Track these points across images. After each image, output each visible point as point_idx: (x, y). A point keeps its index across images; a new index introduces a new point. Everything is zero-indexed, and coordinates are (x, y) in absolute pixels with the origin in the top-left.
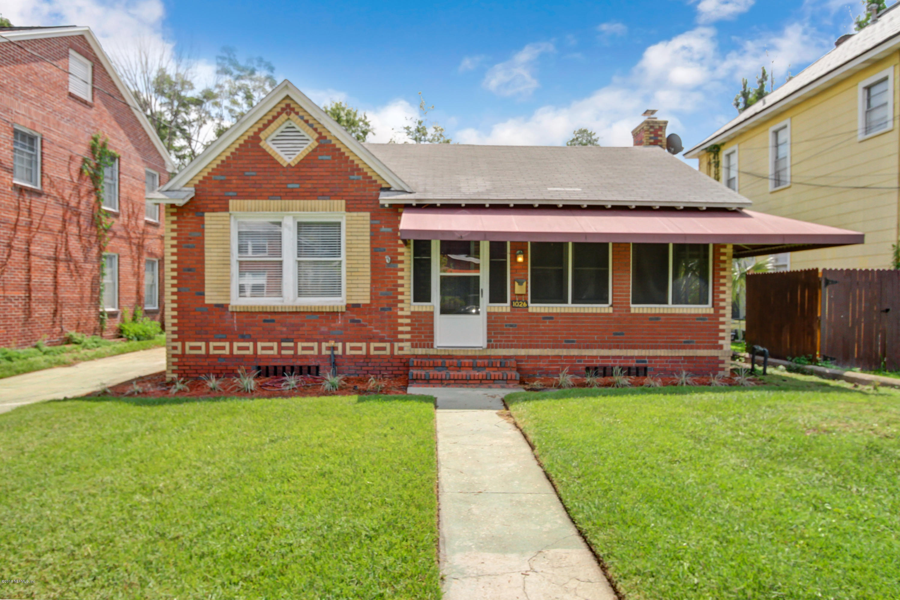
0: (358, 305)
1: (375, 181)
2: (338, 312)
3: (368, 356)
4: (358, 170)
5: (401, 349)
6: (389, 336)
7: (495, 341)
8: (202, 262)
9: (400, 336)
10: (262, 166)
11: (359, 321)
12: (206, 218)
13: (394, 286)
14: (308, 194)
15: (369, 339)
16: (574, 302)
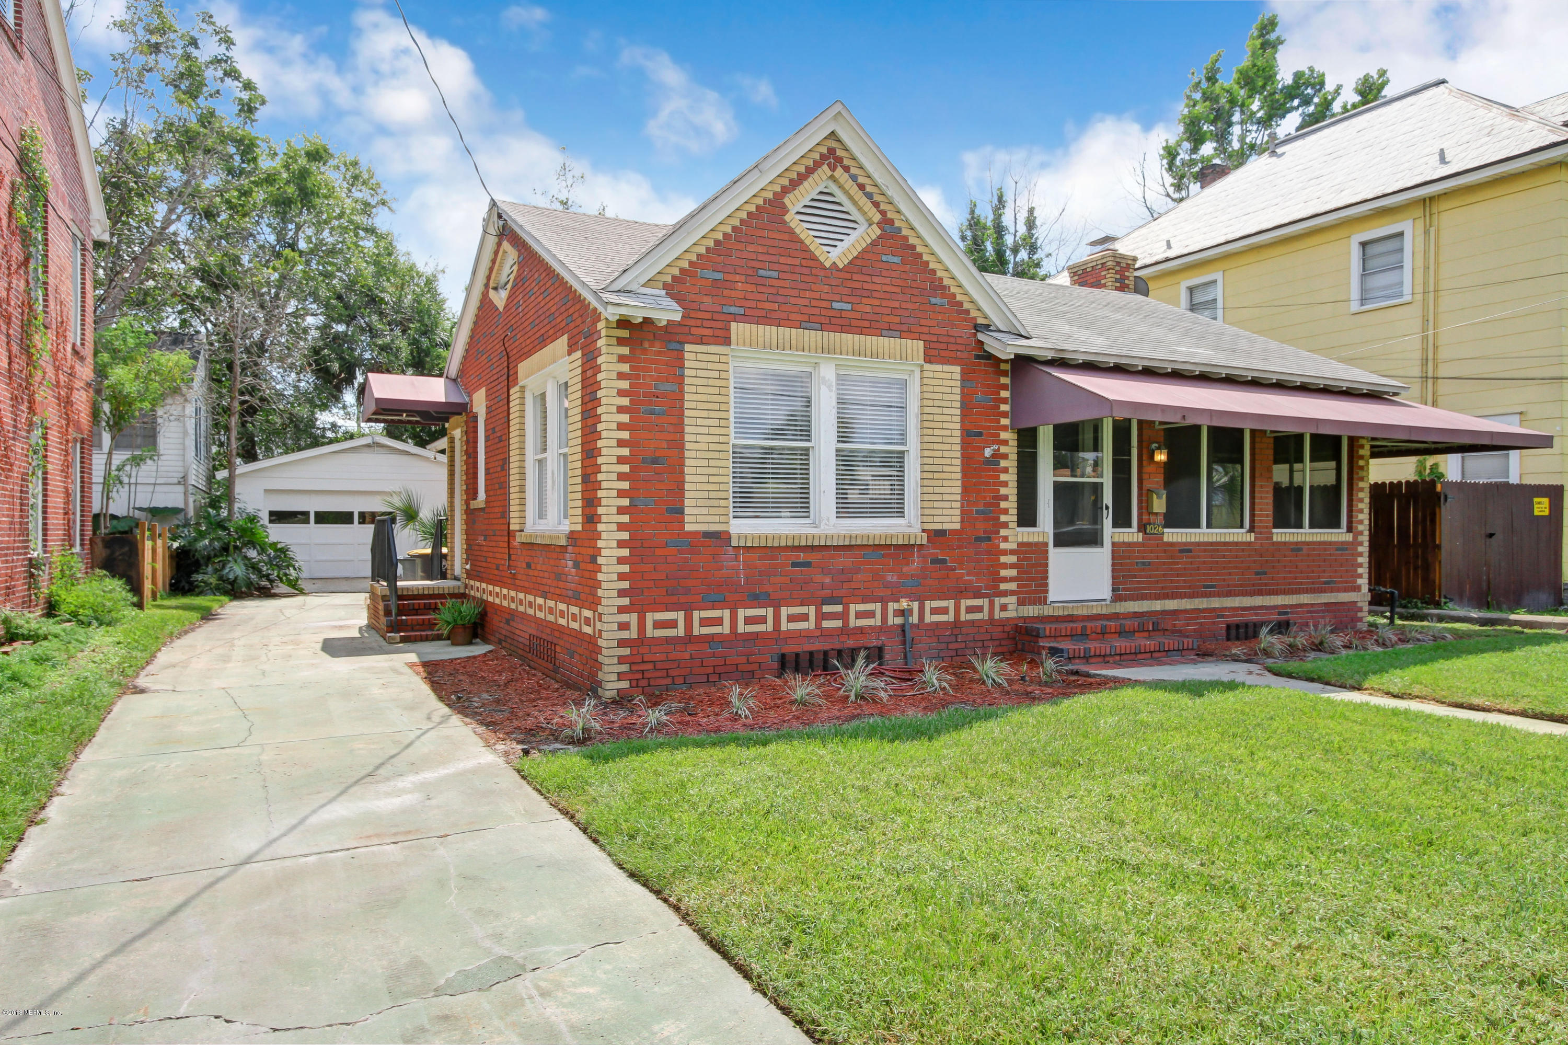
0: (941, 533)
1: (967, 312)
2: (913, 546)
3: (957, 623)
4: (939, 287)
5: (1004, 608)
6: (987, 588)
7: (1124, 590)
8: (679, 445)
9: (1003, 586)
10: (789, 261)
11: (944, 561)
12: (687, 356)
13: (994, 498)
14: (866, 324)
15: (958, 593)
16: (1207, 526)
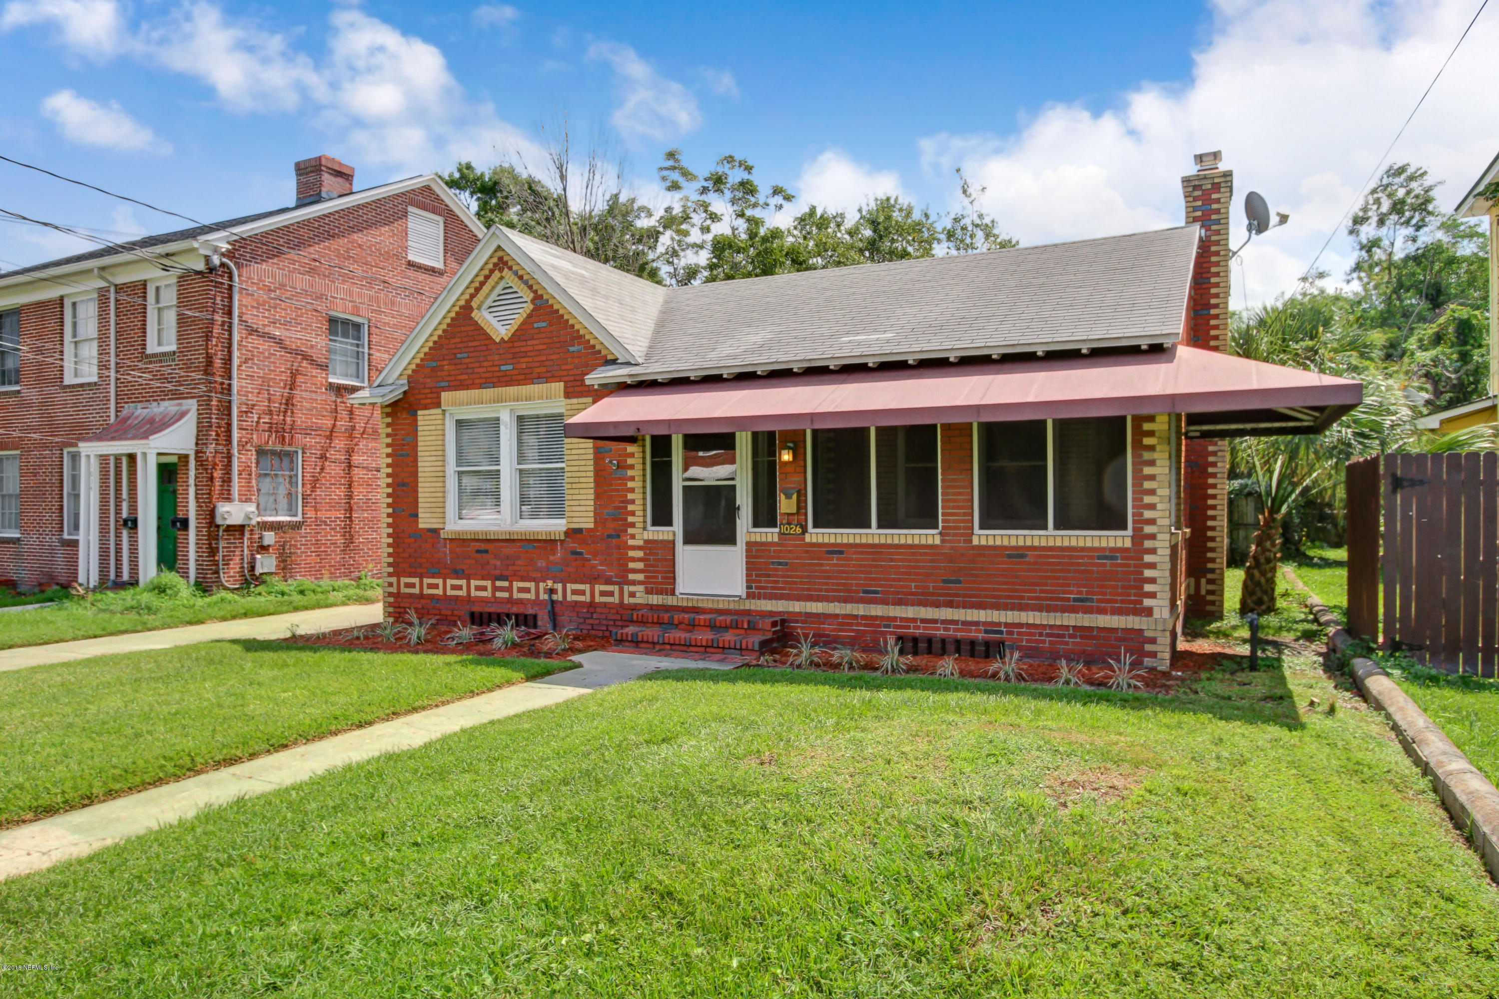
0: (579, 531)
1: (599, 352)
2: (556, 541)
3: (592, 605)
4: (577, 337)
5: (632, 595)
6: (617, 576)
7: (757, 588)
8: (415, 474)
9: (631, 577)
10: (474, 344)
11: (581, 553)
12: (419, 418)
13: (622, 502)
14: (523, 377)
15: (593, 579)
16: (880, 526)
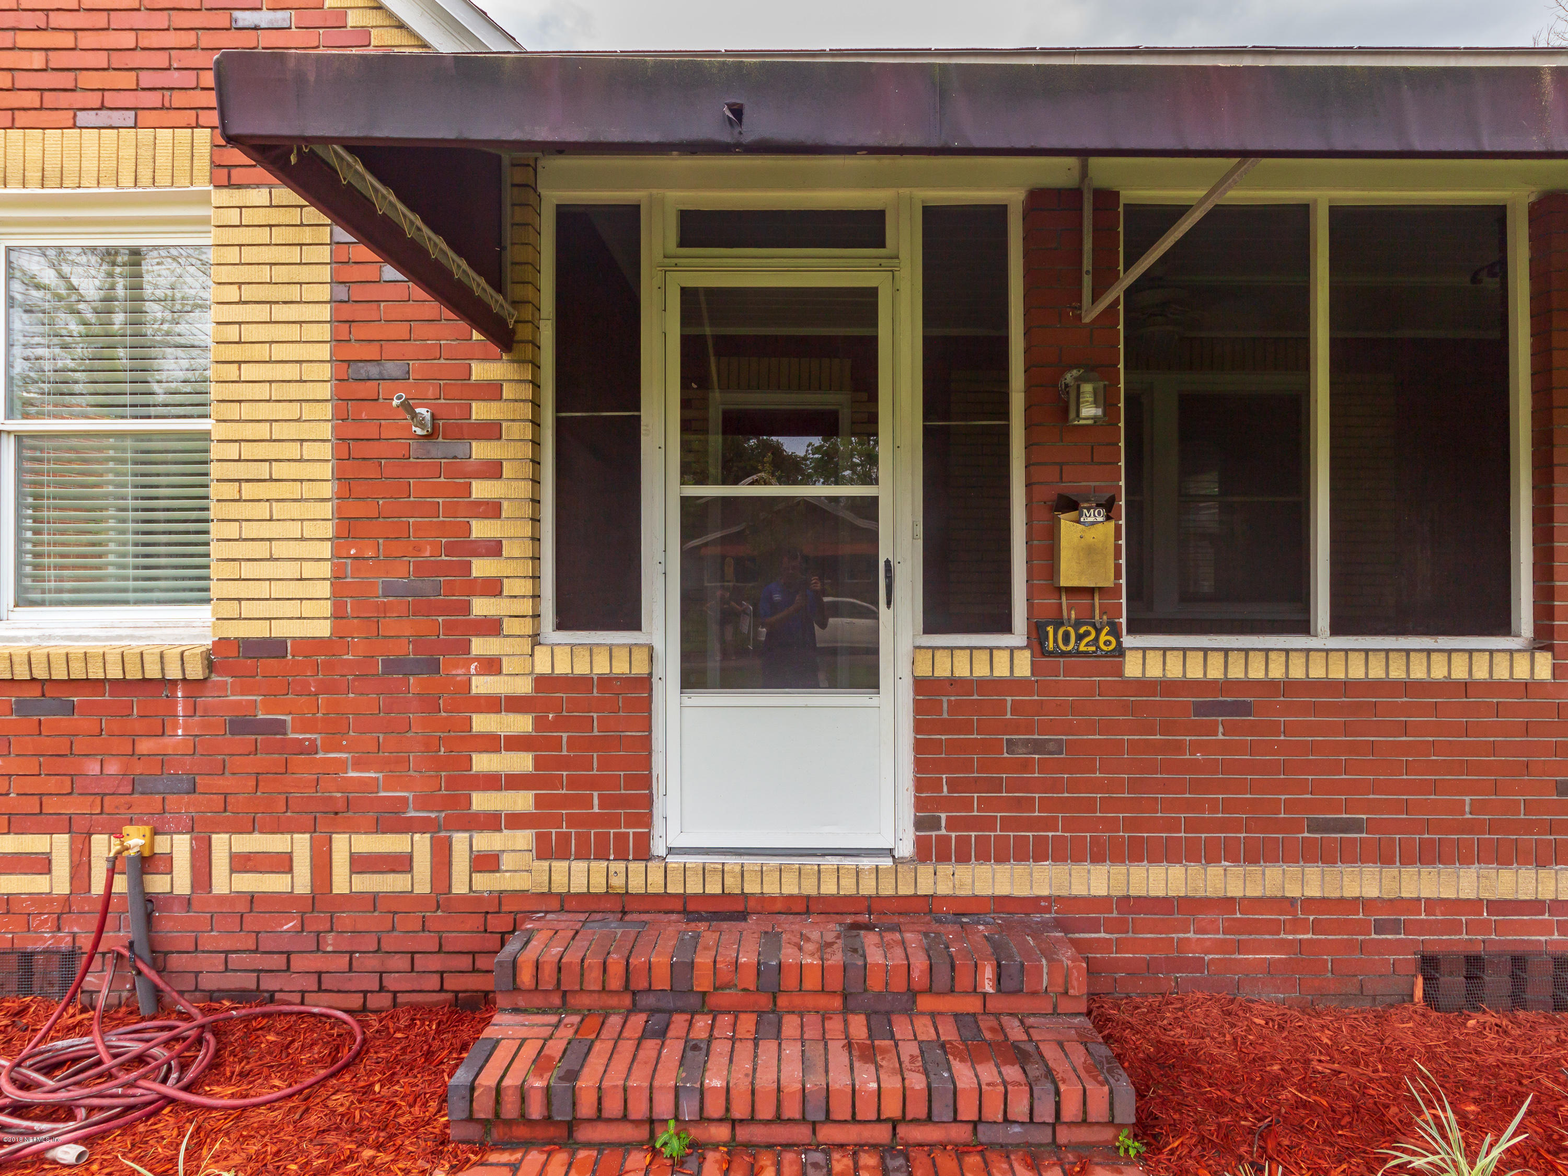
0: (270, 648)
2: (164, 682)
3: (318, 902)
5: (486, 861)
6: (423, 803)
7: (952, 824)
9: (482, 802)
11: (279, 727)
13: (450, 549)
15: (327, 814)
16: (1337, 629)
